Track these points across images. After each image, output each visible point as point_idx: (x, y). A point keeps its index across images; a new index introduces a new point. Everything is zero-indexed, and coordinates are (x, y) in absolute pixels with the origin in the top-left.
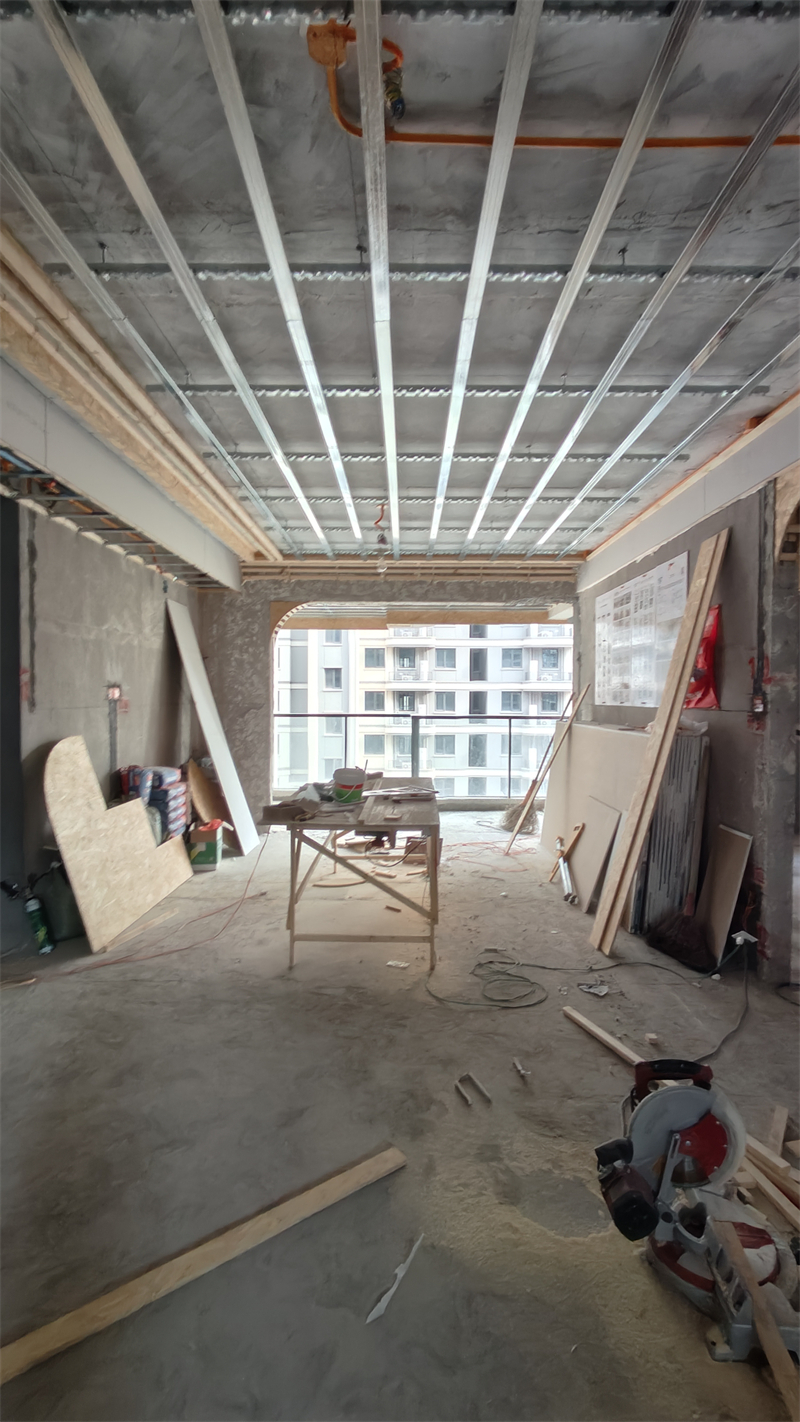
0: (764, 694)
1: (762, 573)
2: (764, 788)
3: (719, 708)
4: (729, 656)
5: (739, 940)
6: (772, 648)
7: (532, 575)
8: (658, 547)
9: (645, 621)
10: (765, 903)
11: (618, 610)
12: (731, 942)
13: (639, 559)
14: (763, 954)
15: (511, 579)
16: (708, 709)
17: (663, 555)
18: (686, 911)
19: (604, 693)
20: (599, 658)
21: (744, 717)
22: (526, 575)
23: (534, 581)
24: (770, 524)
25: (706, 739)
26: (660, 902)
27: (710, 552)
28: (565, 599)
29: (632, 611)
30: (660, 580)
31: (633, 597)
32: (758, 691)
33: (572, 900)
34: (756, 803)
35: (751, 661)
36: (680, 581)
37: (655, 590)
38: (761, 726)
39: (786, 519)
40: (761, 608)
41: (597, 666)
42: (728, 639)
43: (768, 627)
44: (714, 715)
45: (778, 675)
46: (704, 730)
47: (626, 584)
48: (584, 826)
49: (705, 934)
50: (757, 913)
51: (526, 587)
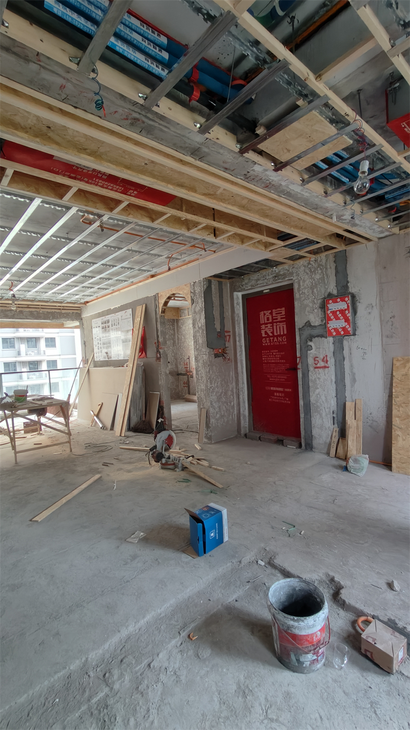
0: (160, 352)
1: (156, 319)
2: (162, 378)
3: (147, 357)
4: (148, 342)
5: (160, 421)
6: (161, 340)
7: (63, 309)
8: (119, 306)
9: (117, 329)
10: (164, 410)
11: (104, 325)
12: (157, 422)
13: (112, 308)
14: (166, 424)
15: (53, 311)
16: (144, 357)
17: (123, 308)
18: (144, 419)
19: (100, 356)
20: (95, 343)
21: (155, 359)
22: (60, 309)
23: (63, 311)
24: (158, 305)
25: (143, 367)
26: (135, 420)
27: (140, 310)
28: (77, 319)
29: (110, 326)
30: (122, 317)
31: (110, 321)
32: (158, 351)
33: (104, 428)
34: (160, 383)
35: (155, 343)
36: (130, 318)
37: (120, 319)
38: (160, 361)
39: (162, 305)
40: (157, 328)
41: (94, 346)
42: (147, 337)
43: (159, 333)
44: (145, 359)
45: (163, 347)
46: (142, 364)
47: (107, 316)
48: (102, 403)
49: (150, 423)
50: (163, 413)
51: (60, 314)
